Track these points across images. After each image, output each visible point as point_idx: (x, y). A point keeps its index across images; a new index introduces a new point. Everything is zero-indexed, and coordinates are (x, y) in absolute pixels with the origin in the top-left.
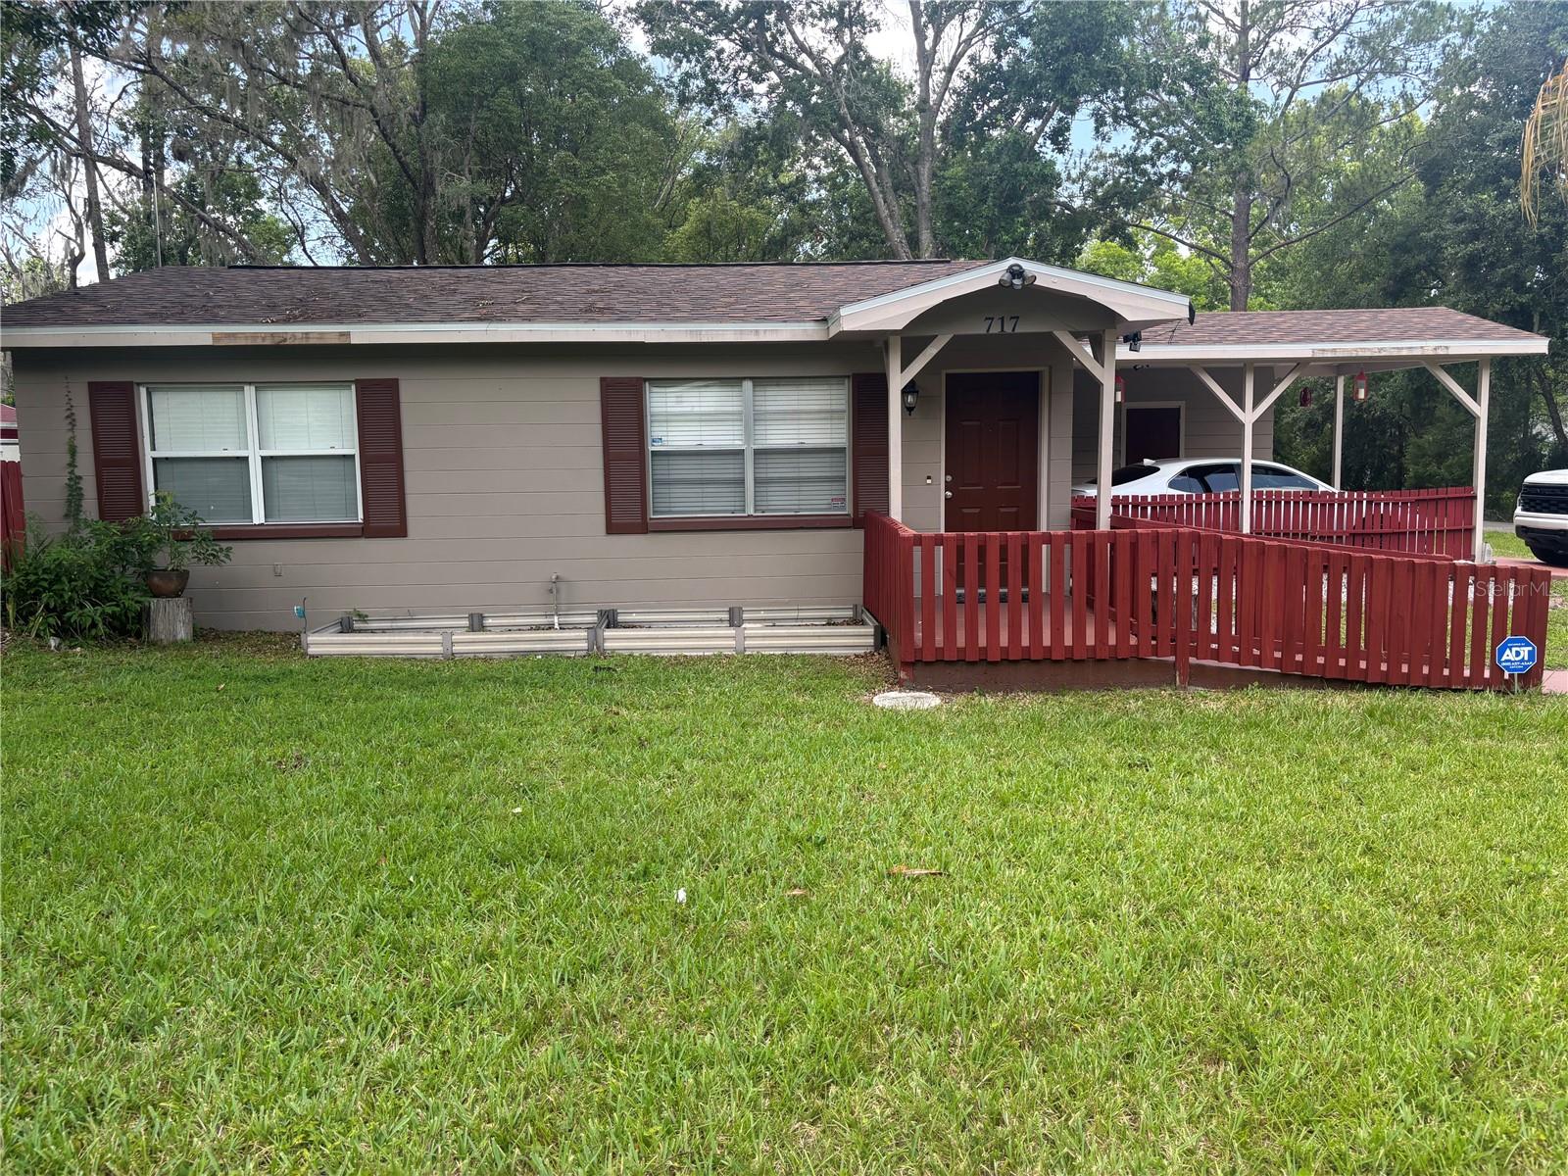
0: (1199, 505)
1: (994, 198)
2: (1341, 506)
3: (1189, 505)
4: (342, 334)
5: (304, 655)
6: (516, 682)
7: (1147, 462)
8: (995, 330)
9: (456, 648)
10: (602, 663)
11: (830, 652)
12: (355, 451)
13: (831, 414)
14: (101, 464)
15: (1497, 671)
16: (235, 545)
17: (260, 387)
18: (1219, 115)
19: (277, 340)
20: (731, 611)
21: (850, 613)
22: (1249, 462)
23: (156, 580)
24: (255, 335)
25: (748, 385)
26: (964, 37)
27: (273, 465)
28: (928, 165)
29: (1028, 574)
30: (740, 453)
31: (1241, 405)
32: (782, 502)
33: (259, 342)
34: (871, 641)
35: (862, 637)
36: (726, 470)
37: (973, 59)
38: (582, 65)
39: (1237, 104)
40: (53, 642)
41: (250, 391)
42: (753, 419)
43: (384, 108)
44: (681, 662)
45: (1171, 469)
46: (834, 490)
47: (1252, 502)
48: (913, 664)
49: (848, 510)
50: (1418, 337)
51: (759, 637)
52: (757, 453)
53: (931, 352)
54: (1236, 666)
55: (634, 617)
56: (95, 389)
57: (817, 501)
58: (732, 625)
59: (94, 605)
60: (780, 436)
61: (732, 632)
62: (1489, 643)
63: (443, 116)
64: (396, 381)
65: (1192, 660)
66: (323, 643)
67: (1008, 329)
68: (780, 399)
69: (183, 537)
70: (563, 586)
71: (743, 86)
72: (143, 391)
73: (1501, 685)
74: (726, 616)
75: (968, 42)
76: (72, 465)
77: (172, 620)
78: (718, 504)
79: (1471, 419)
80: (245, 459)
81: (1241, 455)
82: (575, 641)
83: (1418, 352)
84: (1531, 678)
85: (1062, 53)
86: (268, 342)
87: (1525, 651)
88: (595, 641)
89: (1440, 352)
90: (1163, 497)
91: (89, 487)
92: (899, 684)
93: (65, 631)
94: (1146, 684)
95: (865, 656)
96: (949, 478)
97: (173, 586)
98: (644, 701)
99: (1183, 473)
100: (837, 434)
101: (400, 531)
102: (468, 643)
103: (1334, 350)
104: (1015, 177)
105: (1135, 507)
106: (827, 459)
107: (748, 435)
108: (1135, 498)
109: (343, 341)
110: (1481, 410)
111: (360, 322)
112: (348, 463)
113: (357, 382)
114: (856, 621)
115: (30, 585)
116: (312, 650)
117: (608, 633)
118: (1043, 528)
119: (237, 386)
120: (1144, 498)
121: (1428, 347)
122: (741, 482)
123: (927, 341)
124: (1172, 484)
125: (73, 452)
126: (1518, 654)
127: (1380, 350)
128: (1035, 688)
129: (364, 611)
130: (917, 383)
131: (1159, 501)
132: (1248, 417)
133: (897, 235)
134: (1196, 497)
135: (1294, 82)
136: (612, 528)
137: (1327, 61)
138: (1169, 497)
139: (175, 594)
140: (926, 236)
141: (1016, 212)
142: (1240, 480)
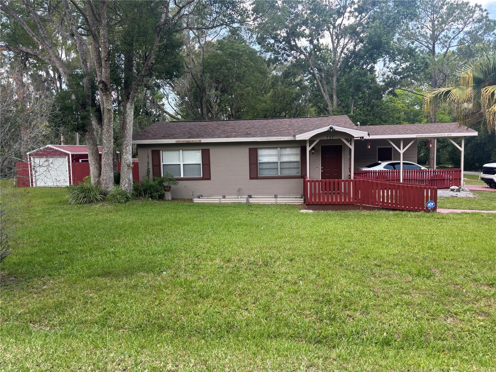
0: (390, 173)
1: (353, 87)
2: (426, 173)
3: (387, 173)
4: (200, 141)
5: (193, 202)
6: (234, 207)
7: (379, 162)
8: (329, 138)
9: (221, 202)
10: (249, 204)
11: (295, 204)
12: (201, 163)
13: (297, 154)
14: (153, 165)
15: (427, 208)
16: (179, 182)
17: (183, 150)
18: (417, 62)
19: (187, 142)
20: (275, 195)
21: (300, 196)
22: (402, 162)
23: (166, 188)
24: (183, 141)
25: (279, 149)
26: (345, 43)
27: (185, 166)
28: (335, 78)
29: (339, 188)
30: (277, 162)
31: (400, 149)
32: (286, 173)
33: (184, 142)
34: (303, 201)
35: (301, 201)
36: (275, 166)
37: (348, 49)
38: (243, 60)
39: (423, 59)
40: (150, 199)
41: (181, 151)
42: (280, 156)
43: (194, 72)
44: (264, 205)
45: (385, 164)
46: (297, 170)
47: (403, 172)
48: (308, 205)
49: (300, 174)
50: (444, 132)
51: (281, 201)
52: (280, 162)
53: (315, 143)
54: (372, 206)
55: (255, 197)
56: (153, 151)
57: (294, 172)
58: (275, 198)
59: (156, 193)
60: (285, 159)
62: (425, 202)
63: (208, 74)
64: (209, 149)
65: (364, 205)
66: (196, 200)
67: (331, 138)
68: (288, 151)
69: (171, 180)
70: (241, 190)
71: (285, 58)
72: (161, 151)
73: (427, 210)
74: (274, 197)
75: (346, 44)
76: (148, 166)
77: (168, 196)
78: (272, 173)
80: (180, 164)
81: (400, 160)
82: (243, 200)
83: (444, 136)
84: (434, 209)
85: (370, 50)
86: (186, 142)
87: (432, 204)
88: (248, 201)
89: (449, 136)
90: (381, 171)
91: (151, 170)
92: (306, 209)
93: (152, 197)
94: (355, 209)
95: (302, 205)
96: (322, 168)
97: (168, 189)
98: (257, 210)
99: (388, 165)
100: (297, 158)
101: (209, 179)
102: (223, 201)
103: (422, 136)
104: (359, 82)
105: (374, 173)
106: (296, 164)
107: (279, 159)
108: (374, 171)
109: (200, 142)
110: (462, 149)
111: (203, 138)
112: (199, 165)
113: (201, 149)
114: (301, 198)
115: (146, 189)
116: (195, 202)
117: (250, 199)
118: (343, 179)
119: (179, 150)
120: (376, 171)
121: (446, 135)
122: (277, 169)
123: (314, 141)
124: (384, 168)
125: (148, 163)
126: (431, 204)
127: (433, 135)
128: (332, 210)
129: (202, 195)
130: (313, 149)
131: (380, 172)
132: (402, 151)
133: (326, 97)
134: (390, 171)
135: (448, 46)
136: (251, 178)
137: (458, 40)
138: (383, 171)
139: (169, 191)
140: (335, 97)
141: (360, 90)
142: (400, 166)
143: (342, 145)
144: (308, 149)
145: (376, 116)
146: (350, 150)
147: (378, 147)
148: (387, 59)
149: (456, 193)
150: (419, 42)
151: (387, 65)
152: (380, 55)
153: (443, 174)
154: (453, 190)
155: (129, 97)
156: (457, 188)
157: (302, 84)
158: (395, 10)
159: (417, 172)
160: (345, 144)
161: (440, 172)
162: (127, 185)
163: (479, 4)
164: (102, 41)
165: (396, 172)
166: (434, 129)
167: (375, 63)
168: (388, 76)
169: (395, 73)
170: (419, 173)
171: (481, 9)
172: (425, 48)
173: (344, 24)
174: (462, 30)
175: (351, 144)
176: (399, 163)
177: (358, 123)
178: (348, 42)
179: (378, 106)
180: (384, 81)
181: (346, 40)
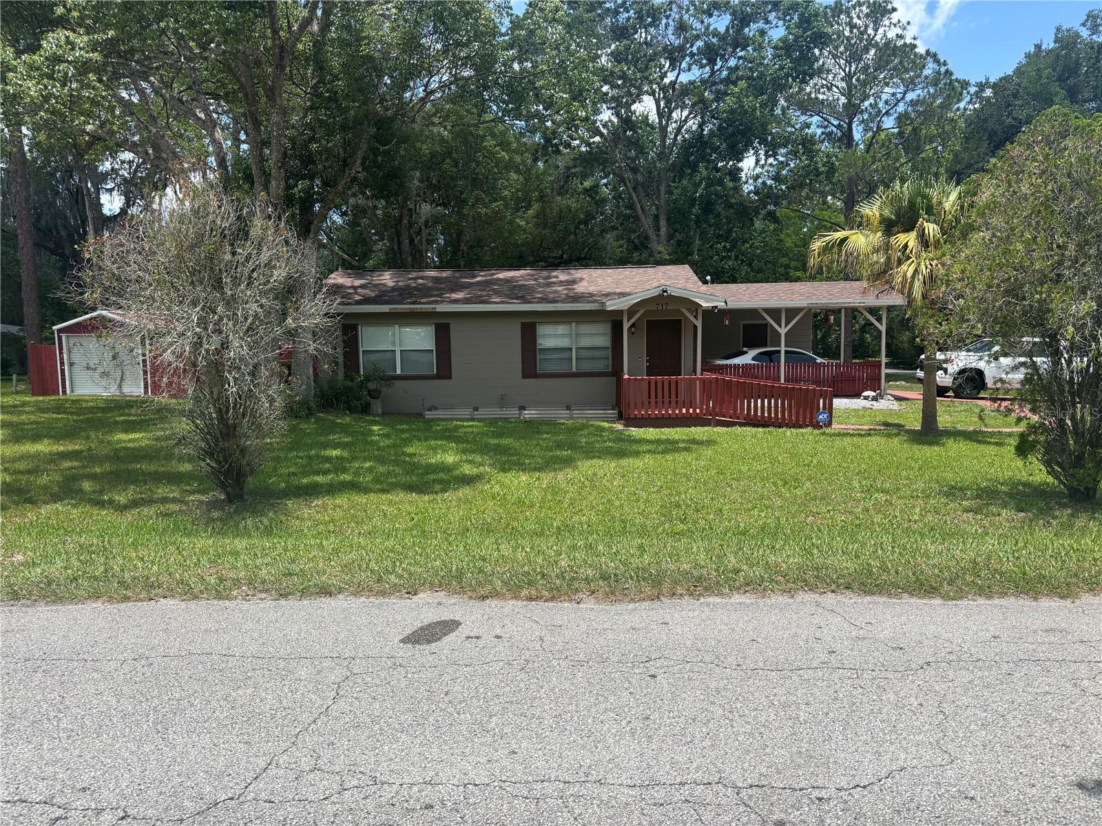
0: (762, 368)
2: (824, 369)
3: (758, 368)
4: (433, 308)
5: (424, 418)
7: (745, 349)
8: (660, 308)
11: (602, 419)
12: (434, 348)
13: (603, 334)
14: (345, 352)
15: (817, 422)
16: (395, 382)
17: (401, 325)
19: (410, 310)
20: (566, 406)
21: (611, 406)
22: (783, 349)
23: (373, 393)
24: (403, 309)
25: (574, 324)
26: (683, 119)
27: (404, 353)
30: (571, 349)
31: (780, 325)
32: (587, 367)
33: (404, 311)
34: (617, 415)
35: (613, 413)
36: (566, 355)
37: (689, 129)
40: (348, 412)
41: (397, 327)
42: (575, 336)
45: (753, 353)
46: (606, 362)
47: (785, 367)
49: (610, 370)
50: (853, 298)
51: (578, 414)
52: (577, 349)
53: (638, 315)
54: (731, 420)
55: (532, 408)
56: (344, 326)
57: (600, 366)
58: (568, 410)
59: (357, 401)
60: (586, 342)
61: (568, 412)
62: (815, 414)
64: (449, 324)
65: (717, 418)
66: (429, 414)
67: (664, 308)
68: (586, 328)
69: (382, 378)
70: (506, 397)
72: (359, 327)
73: (817, 426)
75: (686, 121)
76: (335, 353)
77: (377, 406)
78: (561, 368)
79: (880, 332)
80: (394, 351)
81: (780, 346)
82: (513, 414)
84: (829, 424)
86: (407, 311)
87: (825, 416)
88: (520, 415)
90: (746, 364)
92: (624, 426)
93: (350, 409)
94: (703, 425)
95: (614, 419)
96: (648, 358)
97: (377, 395)
99: (758, 354)
100: (606, 342)
101: (450, 377)
102: (478, 415)
103: (817, 304)
105: (735, 369)
106: (603, 351)
107: (574, 342)
108: (735, 365)
109: (433, 310)
110: (883, 328)
111: (438, 304)
112: (431, 352)
113: (435, 324)
114: (613, 410)
115: (338, 393)
116: (427, 417)
117: (525, 412)
119: (393, 326)
120: (739, 365)
122: (571, 359)
123: (637, 312)
124: (753, 359)
126: (823, 417)
129: (435, 405)
130: (633, 325)
131: (745, 366)
132: (783, 331)
133: (647, 222)
134: (762, 364)
135: (875, 129)
136: (525, 376)
137: (896, 115)
138: (750, 364)
139: (378, 398)
140: (663, 223)
141: (711, 211)
142: (780, 357)
143: (680, 320)
144: (626, 326)
145: (742, 261)
146: (695, 327)
147: (742, 323)
148: (762, 152)
149: (871, 403)
150: (822, 117)
151: (762, 162)
152: (748, 144)
153: (851, 371)
154: (866, 398)
155: (310, 228)
156: (874, 394)
157: (596, 193)
158: (775, 64)
159: (809, 368)
160: (686, 317)
161: (847, 368)
162: (304, 387)
163: (932, 50)
164: (275, 133)
165: (774, 368)
166: (837, 293)
167: (740, 160)
168: (764, 183)
169: (777, 178)
170: (813, 368)
171: (937, 61)
172: (835, 129)
173: (681, 83)
174: (902, 99)
175: (696, 317)
176: (779, 352)
177: (708, 278)
178: (687, 117)
179: (745, 242)
180: (756, 193)
181: (685, 113)
